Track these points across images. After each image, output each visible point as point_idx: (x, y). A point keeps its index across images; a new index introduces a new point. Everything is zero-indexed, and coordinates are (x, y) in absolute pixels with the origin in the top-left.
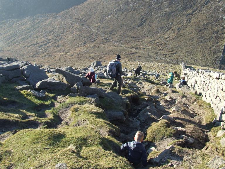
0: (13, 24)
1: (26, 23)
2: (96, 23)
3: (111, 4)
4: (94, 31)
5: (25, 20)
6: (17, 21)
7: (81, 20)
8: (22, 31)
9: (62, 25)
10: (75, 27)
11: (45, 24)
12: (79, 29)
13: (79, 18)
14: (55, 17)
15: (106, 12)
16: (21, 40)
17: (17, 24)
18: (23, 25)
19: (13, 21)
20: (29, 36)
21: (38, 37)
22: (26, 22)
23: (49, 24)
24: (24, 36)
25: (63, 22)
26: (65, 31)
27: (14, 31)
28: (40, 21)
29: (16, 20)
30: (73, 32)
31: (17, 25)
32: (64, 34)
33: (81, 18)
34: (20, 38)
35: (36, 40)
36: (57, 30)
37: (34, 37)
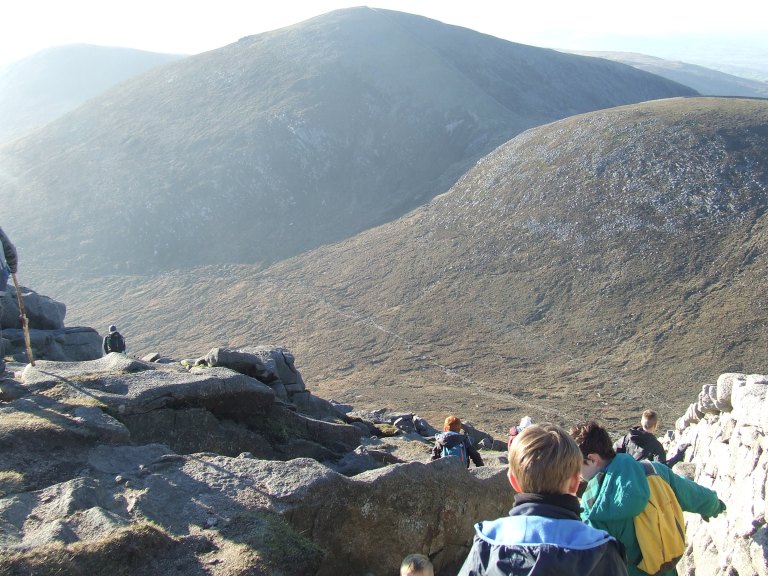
0: (123, 291)
1: (162, 290)
2: (389, 307)
3: (438, 247)
4: (380, 328)
5: (164, 280)
6: (138, 282)
7: (341, 293)
8: (148, 315)
9: (276, 305)
10: (319, 314)
11: (224, 296)
12: (332, 320)
13: (335, 287)
14: (258, 279)
15: (424, 272)
16: (144, 345)
17: (134, 292)
18: (155, 295)
19: (124, 280)
20: (171, 334)
21: (197, 337)
22: (166, 287)
23: (235, 300)
24: (152, 333)
25: (281, 295)
26: (285, 324)
27: (123, 313)
28: (208, 288)
29: (135, 278)
30: (311, 330)
31: (136, 294)
32: (283, 335)
33: (341, 285)
34: (142, 337)
35: (189, 348)
36: (261, 318)
37: (186, 336)
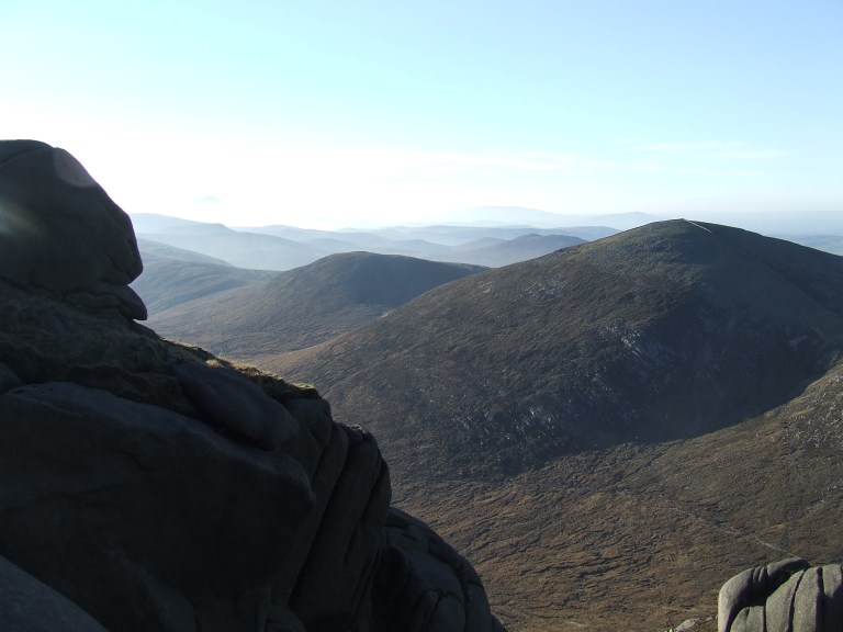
0: (472, 497)
1: (513, 498)
2: (771, 524)
3: (813, 465)
4: (769, 545)
5: (512, 488)
6: (485, 488)
7: (712, 507)
8: (505, 521)
9: (642, 518)
10: (692, 529)
11: (581, 507)
12: (713, 535)
13: (702, 502)
14: (613, 491)
15: (803, 491)
16: (509, 551)
17: (484, 498)
18: (507, 503)
19: (471, 486)
20: (534, 542)
21: (563, 546)
22: (516, 495)
23: (594, 511)
24: (515, 539)
25: (644, 509)
26: (657, 537)
27: (479, 519)
28: (561, 498)
29: (481, 486)
30: (689, 545)
31: (487, 501)
32: (658, 548)
33: (708, 500)
34: (505, 543)
35: (559, 556)
36: (629, 530)
37: (551, 545)
